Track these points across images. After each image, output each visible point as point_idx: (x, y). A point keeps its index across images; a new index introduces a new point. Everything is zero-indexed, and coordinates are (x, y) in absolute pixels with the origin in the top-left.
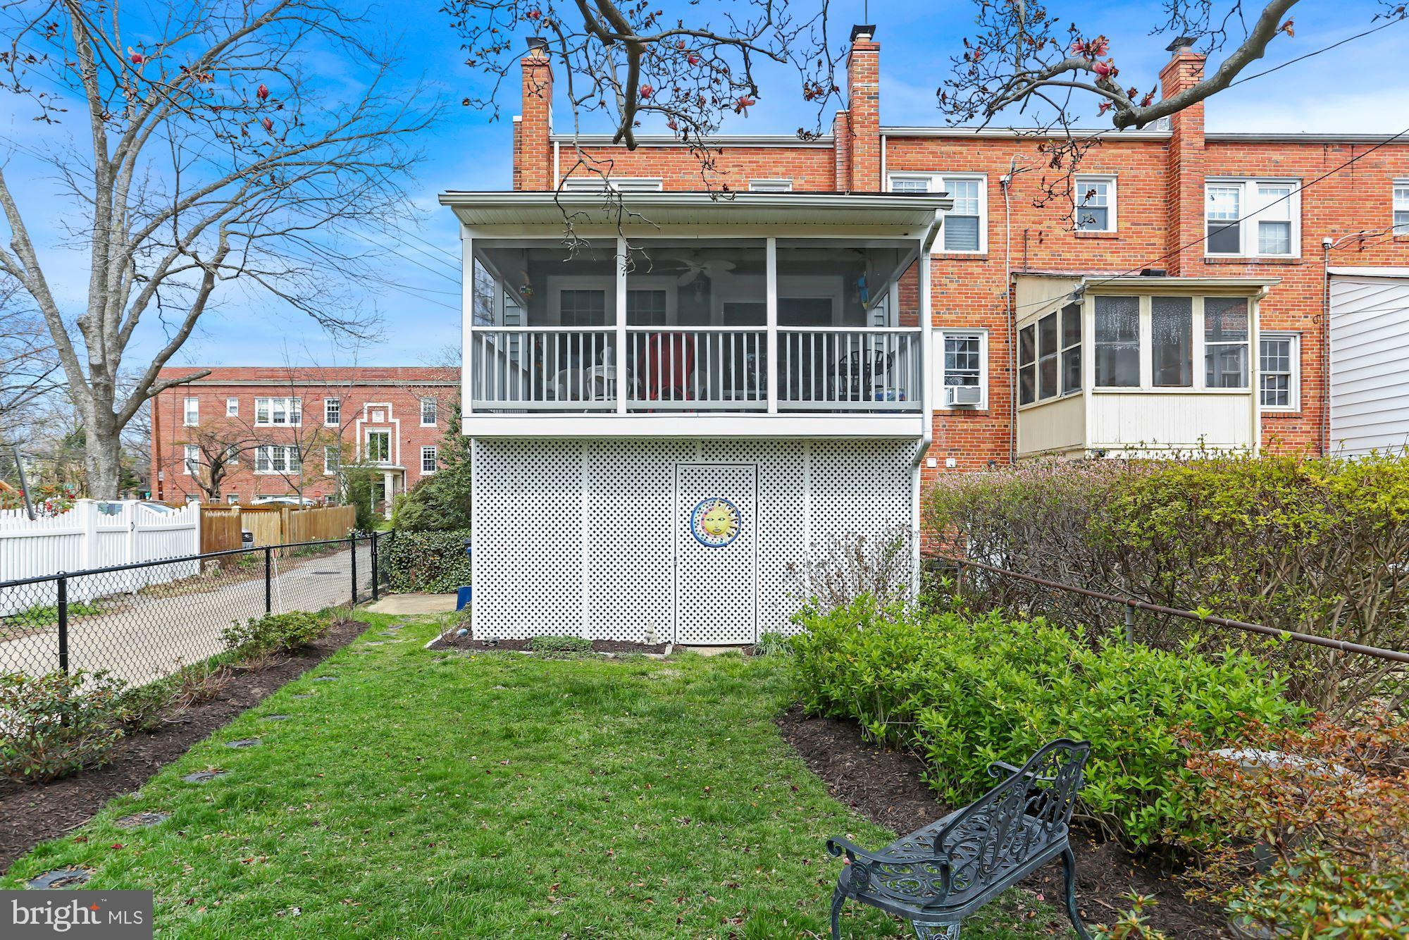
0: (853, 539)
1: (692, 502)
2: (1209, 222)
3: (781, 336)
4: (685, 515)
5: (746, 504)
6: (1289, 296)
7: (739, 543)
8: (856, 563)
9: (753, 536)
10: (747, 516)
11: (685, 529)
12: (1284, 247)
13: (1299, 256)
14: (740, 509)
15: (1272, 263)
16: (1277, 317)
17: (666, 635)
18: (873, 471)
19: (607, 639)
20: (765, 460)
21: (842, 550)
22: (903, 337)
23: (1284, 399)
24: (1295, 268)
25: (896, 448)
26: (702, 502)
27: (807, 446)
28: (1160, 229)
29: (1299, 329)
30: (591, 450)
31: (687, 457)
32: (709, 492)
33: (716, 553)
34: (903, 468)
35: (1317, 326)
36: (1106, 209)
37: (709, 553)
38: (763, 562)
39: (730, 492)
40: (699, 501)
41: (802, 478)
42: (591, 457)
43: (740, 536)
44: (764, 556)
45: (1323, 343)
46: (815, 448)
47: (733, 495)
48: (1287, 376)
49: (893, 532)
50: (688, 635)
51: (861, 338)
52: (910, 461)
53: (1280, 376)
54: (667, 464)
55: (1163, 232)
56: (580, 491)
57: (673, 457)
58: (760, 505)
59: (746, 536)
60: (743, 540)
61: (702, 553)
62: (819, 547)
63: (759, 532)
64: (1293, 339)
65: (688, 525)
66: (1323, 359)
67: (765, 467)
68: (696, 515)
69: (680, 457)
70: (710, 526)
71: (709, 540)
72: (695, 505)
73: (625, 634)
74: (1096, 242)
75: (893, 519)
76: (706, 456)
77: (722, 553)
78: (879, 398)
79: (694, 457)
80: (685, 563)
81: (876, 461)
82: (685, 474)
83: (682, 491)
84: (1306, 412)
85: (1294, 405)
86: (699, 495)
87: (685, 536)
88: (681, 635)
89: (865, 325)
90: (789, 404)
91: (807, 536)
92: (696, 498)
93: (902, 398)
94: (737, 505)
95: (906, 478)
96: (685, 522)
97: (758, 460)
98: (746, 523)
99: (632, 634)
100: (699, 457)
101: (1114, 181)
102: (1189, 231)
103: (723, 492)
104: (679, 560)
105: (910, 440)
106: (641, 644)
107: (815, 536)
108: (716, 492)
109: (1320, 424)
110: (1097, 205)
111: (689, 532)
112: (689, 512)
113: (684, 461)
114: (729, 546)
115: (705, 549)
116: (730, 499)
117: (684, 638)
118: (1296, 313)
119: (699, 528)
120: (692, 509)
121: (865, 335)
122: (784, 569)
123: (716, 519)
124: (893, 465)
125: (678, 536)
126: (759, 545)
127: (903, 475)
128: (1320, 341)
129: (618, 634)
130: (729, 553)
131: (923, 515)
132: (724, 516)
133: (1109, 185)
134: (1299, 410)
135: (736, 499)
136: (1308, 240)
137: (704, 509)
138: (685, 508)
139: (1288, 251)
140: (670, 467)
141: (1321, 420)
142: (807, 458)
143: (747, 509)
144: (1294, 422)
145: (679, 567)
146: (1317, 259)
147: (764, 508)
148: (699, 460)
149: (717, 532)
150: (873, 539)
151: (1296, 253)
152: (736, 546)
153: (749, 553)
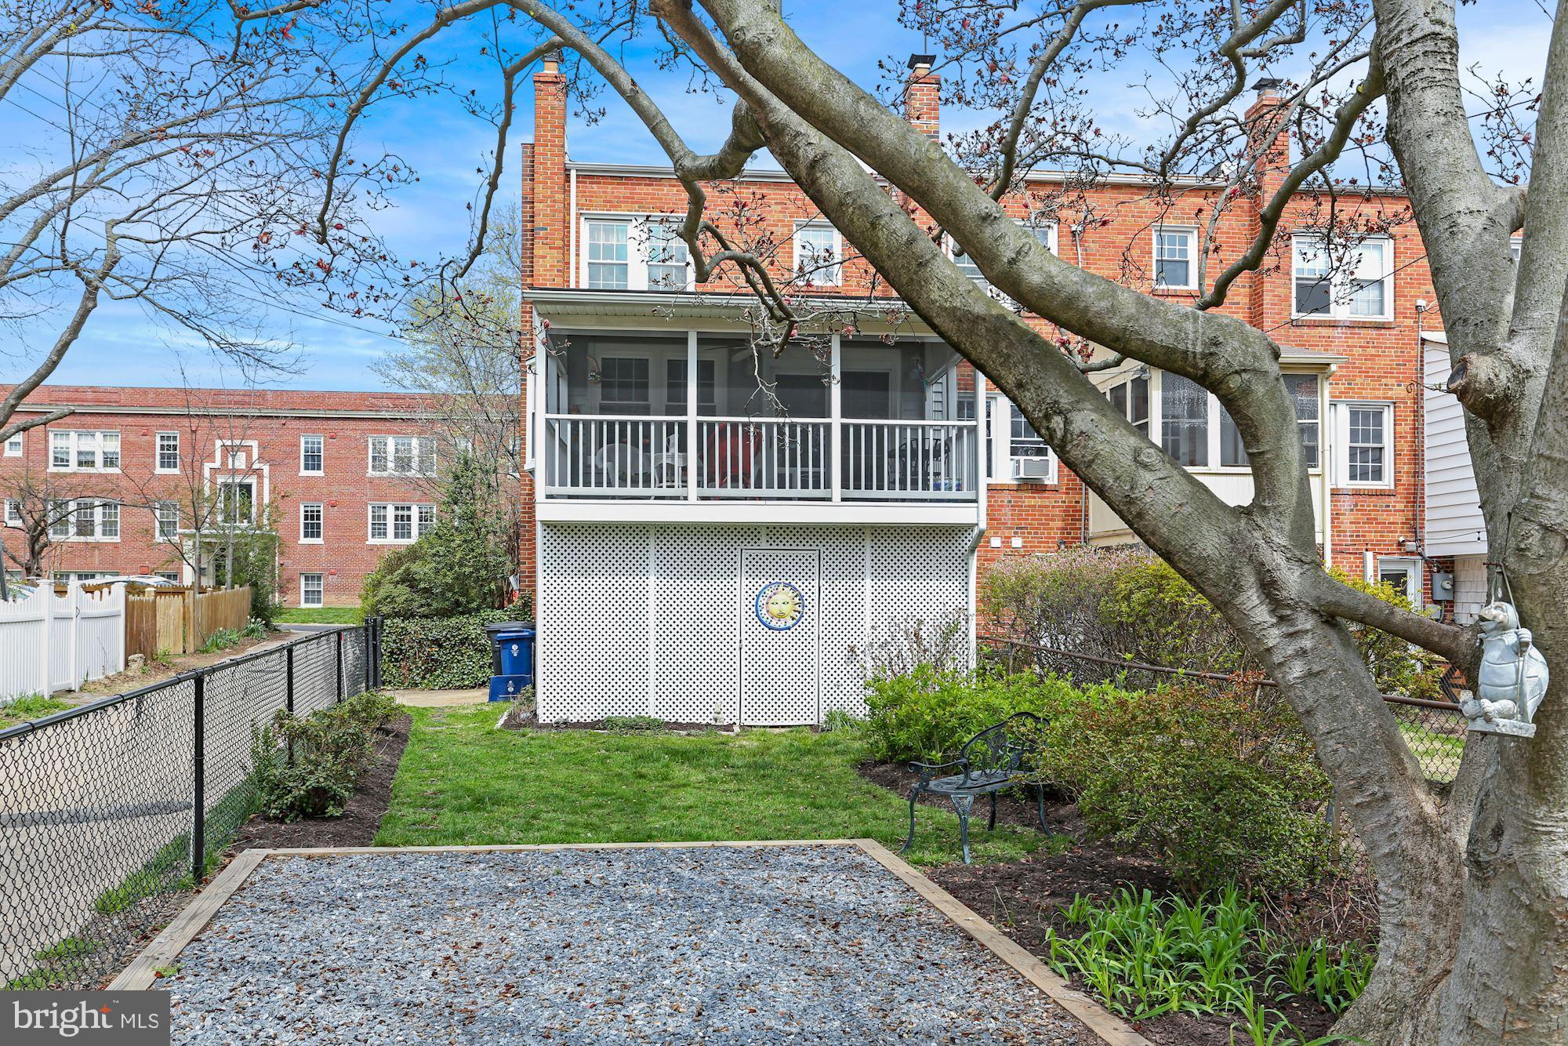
0: (912, 623)
1: (757, 586)
2: (1297, 279)
3: (845, 428)
4: (750, 599)
5: (808, 587)
6: (1382, 362)
7: (803, 626)
8: (915, 645)
9: (816, 619)
10: (810, 600)
11: (750, 612)
12: (1377, 307)
13: (1392, 319)
14: (803, 593)
15: (1364, 326)
16: (1369, 384)
17: (731, 716)
18: (931, 557)
19: (673, 720)
20: (827, 546)
21: (902, 633)
22: (960, 429)
23: (1378, 474)
24: (1387, 332)
25: (953, 534)
26: (767, 586)
27: (868, 532)
28: (1244, 287)
29: (1392, 398)
30: (658, 535)
31: (752, 542)
32: (773, 576)
33: (779, 636)
34: (960, 554)
35: (1411, 395)
36: (1187, 262)
37: (773, 636)
38: (826, 645)
39: (793, 576)
40: (763, 586)
41: (863, 563)
42: (658, 541)
43: (803, 620)
44: (826, 639)
45: (1417, 414)
46: (876, 534)
47: (797, 580)
48: (1381, 449)
49: (951, 616)
50: (752, 716)
51: (920, 431)
52: (966, 547)
53: (1374, 449)
54: (732, 549)
55: (1247, 290)
56: (647, 575)
57: (739, 542)
58: (822, 589)
59: (809, 620)
60: (806, 623)
61: (766, 636)
62: (879, 630)
63: (822, 615)
64: (1386, 409)
65: (753, 609)
66: (1417, 431)
67: (827, 552)
68: (761, 598)
69: (745, 542)
70: (775, 609)
71: (773, 624)
72: (760, 589)
73: (691, 716)
74: (1176, 299)
75: (950, 603)
76: (771, 541)
77: (786, 636)
78: (937, 487)
79: (758, 542)
80: (750, 646)
81: (934, 547)
82: (750, 559)
83: (747, 575)
84: (1400, 489)
85: (1387, 482)
86: (763, 579)
87: (750, 619)
88: (746, 716)
89: (924, 419)
90: (852, 493)
91: (868, 619)
92: (760, 582)
93: (959, 488)
94: (800, 589)
95: (963, 564)
96: (750, 606)
97: (821, 545)
98: (809, 606)
99: (697, 716)
100: (764, 543)
101: (1196, 232)
102: (1272, 291)
103: (787, 576)
104: (745, 642)
105: (967, 528)
106: (708, 725)
107: (876, 620)
108: (780, 576)
109: (1415, 502)
110: (1177, 258)
111: (753, 616)
112: (754, 596)
113: (749, 547)
114: (793, 629)
115: (770, 632)
116: (793, 583)
117: (749, 719)
118: (1389, 381)
119: (764, 611)
120: (757, 592)
121: (923, 427)
122: (846, 652)
123: (780, 602)
124: (950, 550)
125: (743, 619)
126: (822, 629)
127: (959, 560)
128: (1414, 411)
129: (684, 716)
130: (793, 636)
131: (980, 600)
132: (789, 600)
133: (1190, 237)
134: (1392, 487)
135: (800, 583)
136: (1401, 301)
137: (769, 593)
138: (750, 592)
139: (1382, 313)
140: (735, 552)
141: (1415, 497)
142: (868, 544)
143: (810, 593)
144: (1387, 499)
145: (744, 649)
146: (1410, 322)
147: (827, 592)
148: (764, 545)
149: (781, 616)
150: (931, 623)
151: (1389, 316)
152: (799, 629)
153: (812, 636)
